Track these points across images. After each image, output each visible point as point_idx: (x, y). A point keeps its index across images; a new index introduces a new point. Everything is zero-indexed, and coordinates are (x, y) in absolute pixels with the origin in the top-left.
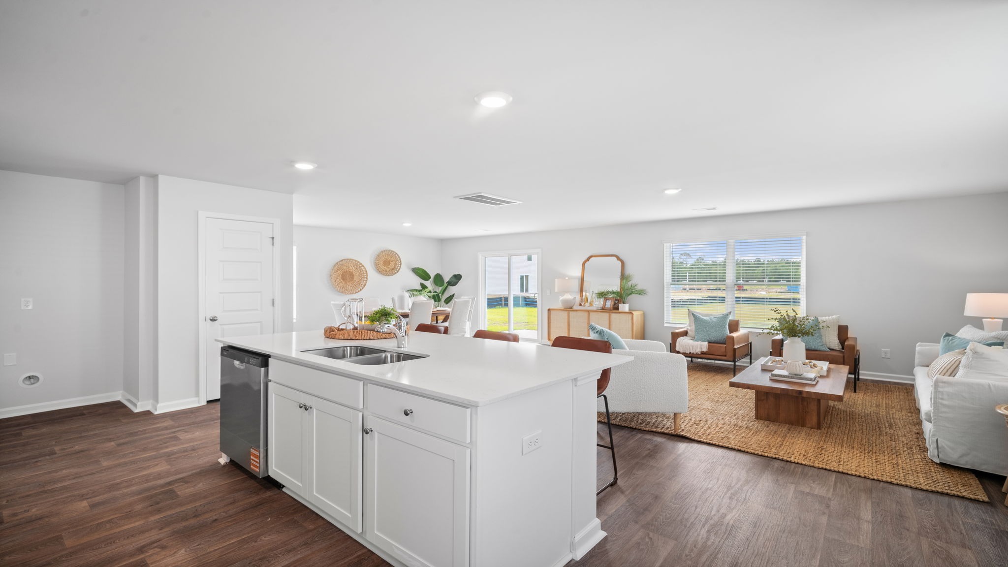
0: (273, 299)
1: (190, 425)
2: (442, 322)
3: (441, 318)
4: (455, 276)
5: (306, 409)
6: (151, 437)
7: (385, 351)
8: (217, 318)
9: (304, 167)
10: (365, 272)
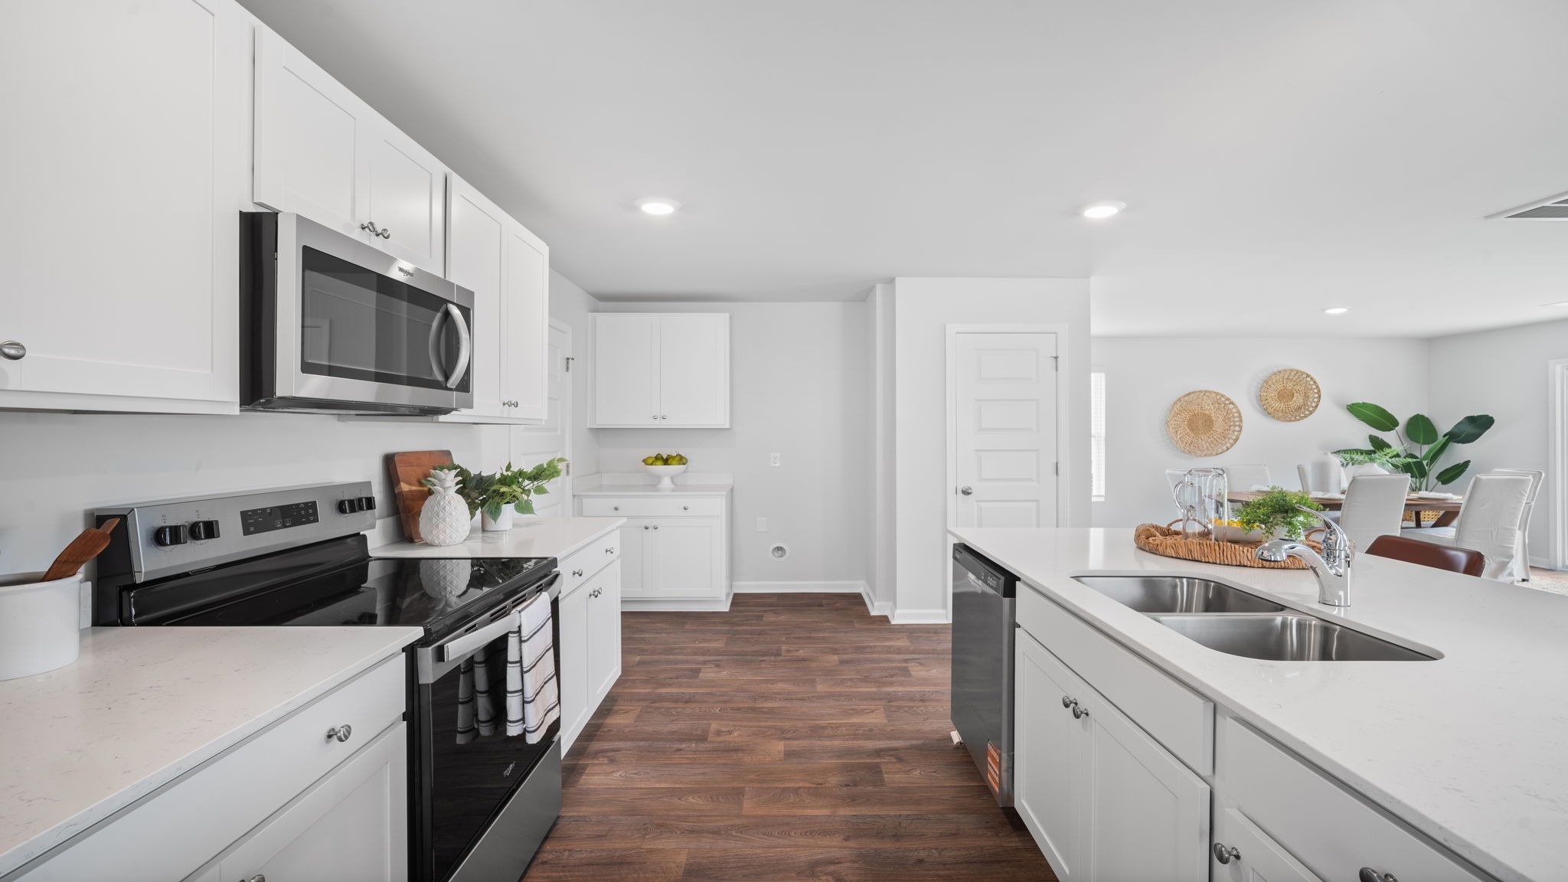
0: (1057, 463)
1: (929, 653)
2: (1434, 526)
3: (1429, 517)
4: (1471, 420)
5: (1077, 716)
6: (878, 661)
7: (1281, 608)
8: (971, 489)
9: (1100, 212)
10: (1236, 415)
